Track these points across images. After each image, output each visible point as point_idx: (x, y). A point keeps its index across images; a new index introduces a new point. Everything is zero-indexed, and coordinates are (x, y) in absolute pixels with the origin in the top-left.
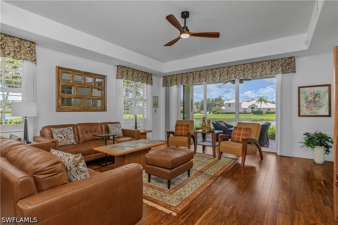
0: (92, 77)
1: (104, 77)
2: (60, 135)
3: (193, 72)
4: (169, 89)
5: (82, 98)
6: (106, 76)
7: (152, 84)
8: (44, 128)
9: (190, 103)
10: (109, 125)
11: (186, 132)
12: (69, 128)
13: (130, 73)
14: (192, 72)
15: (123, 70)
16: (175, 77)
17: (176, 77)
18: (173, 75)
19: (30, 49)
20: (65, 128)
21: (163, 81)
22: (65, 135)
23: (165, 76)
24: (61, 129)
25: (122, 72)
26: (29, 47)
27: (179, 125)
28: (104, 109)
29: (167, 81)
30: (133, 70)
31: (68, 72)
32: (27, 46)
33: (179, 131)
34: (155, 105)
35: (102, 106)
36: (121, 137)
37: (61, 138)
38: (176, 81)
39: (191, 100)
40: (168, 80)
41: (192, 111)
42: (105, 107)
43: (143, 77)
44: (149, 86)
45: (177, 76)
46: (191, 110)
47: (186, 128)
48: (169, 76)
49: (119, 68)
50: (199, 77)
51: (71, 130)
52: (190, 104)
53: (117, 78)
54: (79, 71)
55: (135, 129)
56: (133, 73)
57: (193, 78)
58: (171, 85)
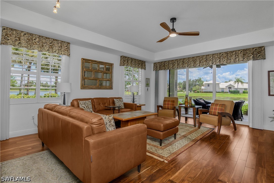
0: (104, 65)
1: (112, 65)
2: (83, 106)
3: (178, 60)
4: (158, 72)
5: (97, 80)
6: (113, 64)
7: (145, 69)
8: (73, 100)
9: (175, 83)
10: (115, 99)
11: (172, 106)
12: (89, 101)
13: (129, 62)
14: (177, 60)
15: (125, 59)
16: (163, 63)
18: (162, 62)
19: (67, 48)
20: (87, 101)
21: (154, 66)
22: (86, 106)
23: (155, 63)
24: (84, 101)
25: (124, 61)
26: (66, 46)
27: (166, 100)
28: (111, 88)
29: (156, 66)
30: (132, 59)
31: (89, 61)
32: (65, 46)
33: (167, 106)
34: (147, 85)
35: (110, 86)
36: (123, 108)
37: (85, 108)
38: (164, 66)
39: (175, 81)
40: (158, 66)
41: (176, 90)
42: (111, 86)
43: (139, 64)
44: (143, 70)
45: (165, 63)
46: (175, 89)
47: (172, 103)
48: (159, 63)
49: (122, 58)
50: (183, 63)
51: (90, 102)
52: (175, 85)
53: (120, 65)
54: (95, 61)
55: (133, 103)
56: (132, 61)
57: (178, 64)
58: (159, 70)
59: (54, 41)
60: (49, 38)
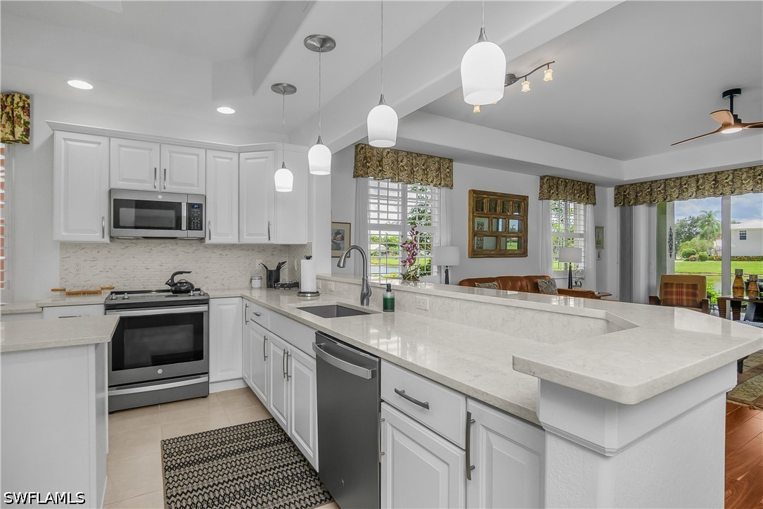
0: (510, 201)
1: (525, 198)
3: (697, 175)
4: (631, 210)
5: (497, 236)
6: (528, 197)
7: (594, 204)
9: (668, 237)
10: (539, 281)
11: (690, 298)
12: (495, 283)
13: (561, 188)
14: (694, 176)
15: (551, 184)
16: (646, 186)
17: (651, 186)
18: (642, 183)
19: (449, 170)
20: (491, 284)
21: (616, 195)
23: (620, 186)
24: (487, 285)
25: (550, 187)
26: (448, 168)
28: (523, 252)
29: (624, 195)
30: (565, 182)
31: (483, 196)
32: (446, 167)
34: (599, 244)
35: (521, 248)
38: (651, 194)
39: (668, 231)
40: (629, 194)
41: (671, 255)
42: (525, 249)
43: (581, 191)
44: (589, 207)
45: (653, 185)
46: (668, 254)
47: (690, 290)
48: (632, 185)
49: (545, 180)
50: (714, 184)
51: (497, 287)
52: (667, 240)
53: (541, 199)
54: (494, 194)
56: (566, 186)
57: (698, 187)
58: (635, 204)
59: (429, 160)
60: (421, 155)
